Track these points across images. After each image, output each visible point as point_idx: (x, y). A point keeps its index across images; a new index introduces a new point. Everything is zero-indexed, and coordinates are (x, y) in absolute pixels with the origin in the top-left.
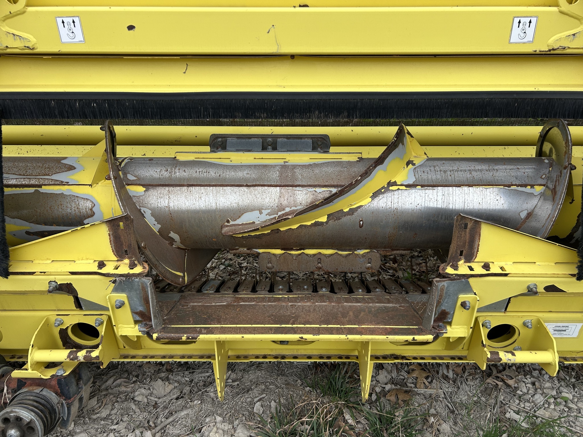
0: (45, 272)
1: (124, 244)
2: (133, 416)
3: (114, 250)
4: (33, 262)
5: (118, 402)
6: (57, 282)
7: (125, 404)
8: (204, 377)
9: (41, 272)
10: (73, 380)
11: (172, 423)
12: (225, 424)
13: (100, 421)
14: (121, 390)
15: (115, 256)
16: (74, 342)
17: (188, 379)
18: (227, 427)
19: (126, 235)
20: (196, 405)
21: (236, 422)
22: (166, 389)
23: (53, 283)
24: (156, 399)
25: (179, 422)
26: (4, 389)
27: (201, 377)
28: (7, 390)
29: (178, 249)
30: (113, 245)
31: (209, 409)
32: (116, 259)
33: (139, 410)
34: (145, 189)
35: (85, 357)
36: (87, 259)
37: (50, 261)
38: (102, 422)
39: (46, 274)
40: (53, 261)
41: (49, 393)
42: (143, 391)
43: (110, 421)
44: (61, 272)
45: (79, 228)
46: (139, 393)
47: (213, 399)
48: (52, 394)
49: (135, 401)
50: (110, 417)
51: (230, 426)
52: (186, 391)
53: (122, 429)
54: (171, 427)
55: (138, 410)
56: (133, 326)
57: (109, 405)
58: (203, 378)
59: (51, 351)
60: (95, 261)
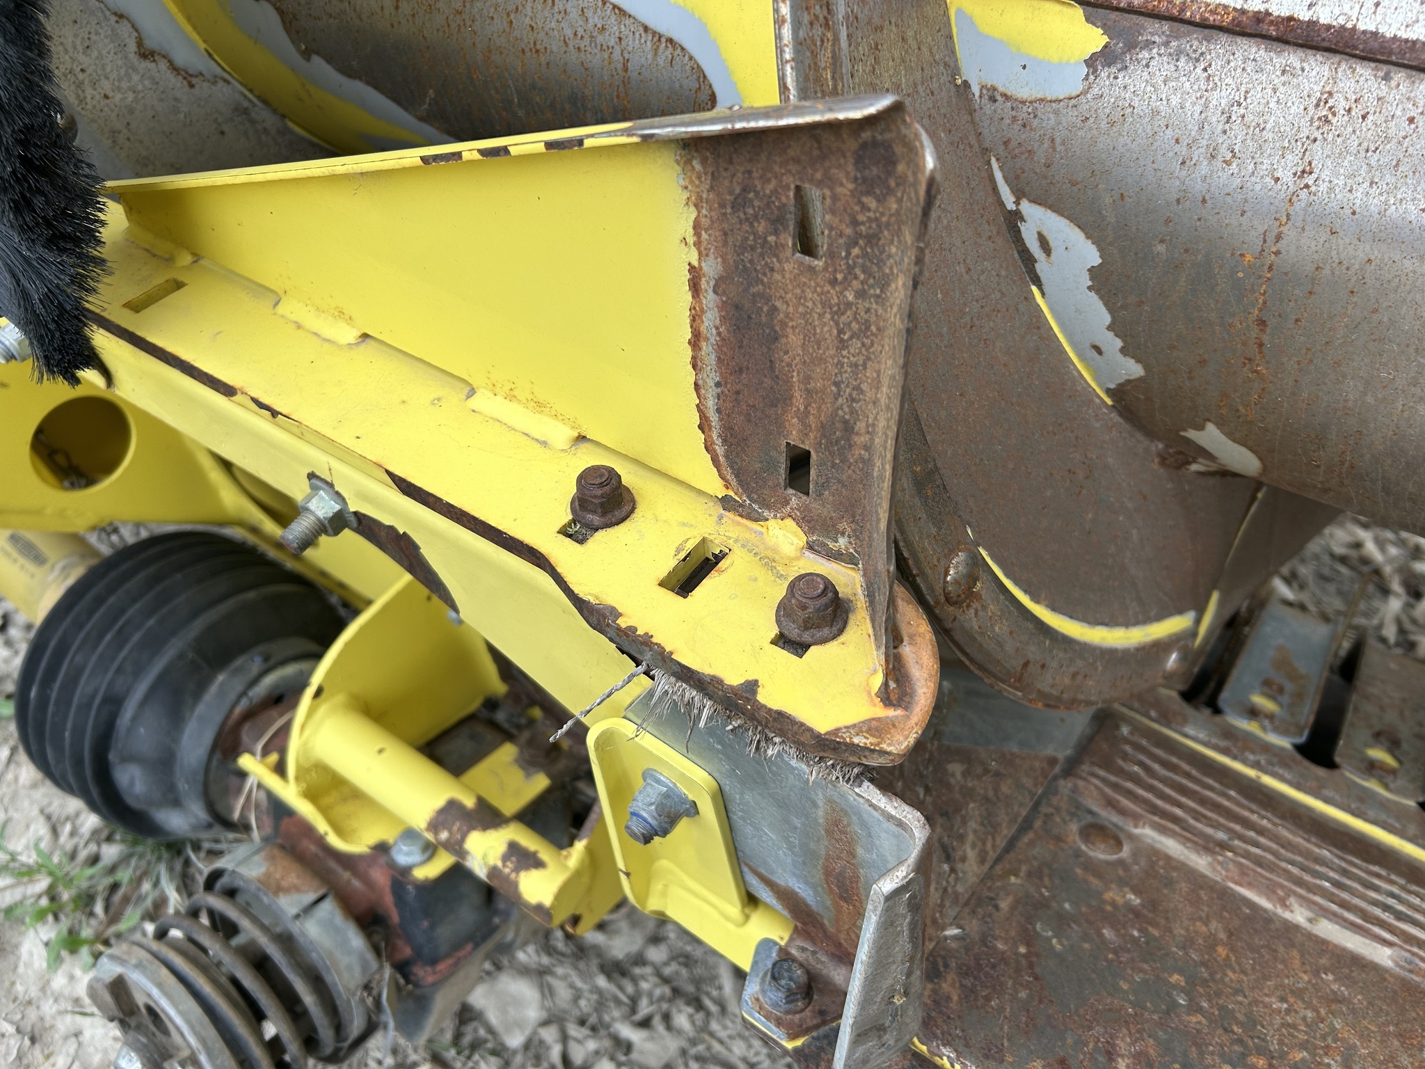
0: (274, 413)
1: (799, 401)
3: (714, 418)
6: (341, 497)
9: (261, 404)
13: (597, 970)
15: (715, 461)
19: (827, 330)
29: (1211, 481)
30: (711, 377)
32: (716, 486)
34: (1095, 39)
35: (493, 873)
36: (539, 406)
37: (348, 335)
39: (279, 422)
40: (364, 337)
43: (629, 989)
45: (469, 149)
50: (635, 971)
56: (733, 912)
59: (381, 751)
60: (581, 438)
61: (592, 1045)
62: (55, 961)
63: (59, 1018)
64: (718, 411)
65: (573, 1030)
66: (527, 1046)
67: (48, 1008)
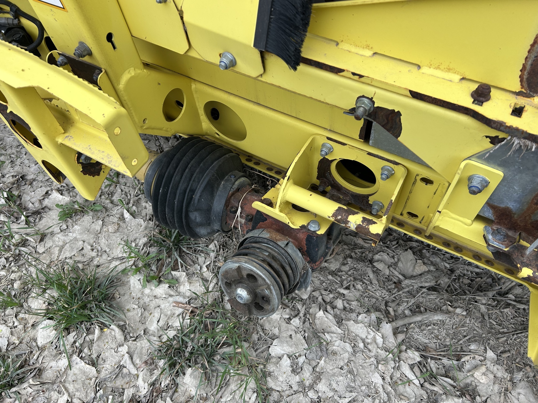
0: (361, 76)
2: (369, 287)
4: (337, 44)
5: (351, 257)
6: (374, 103)
7: (360, 266)
8: (472, 273)
9: (354, 74)
10: (325, 239)
11: (421, 325)
12: (500, 367)
13: (328, 274)
14: (357, 242)
15: (521, 81)
16: (334, 179)
17: (448, 266)
18: (501, 372)
20: (458, 315)
21: (519, 376)
22: (417, 268)
23: (366, 101)
24: (401, 277)
25: (430, 328)
26: (237, 210)
27: (467, 270)
28: (241, 213)
30: (534, 55)
31: (475, 330)
32: (518, 89)
33: (377, 282)
35: (359, 227)
36: (449, 70)
37: (370, 53)
38: (330, 277)
39: (362, 79)
40: (375, 53)
41: (295, 251)
42: (386, 257)
43: (339, 279)
44: (393, 86)
46: (380, 257)
47: (483, 316)
48: (298, 255)
49: (374, 267)
50: (339, 274)
51: (507, 376)
52: (442, 282)
53: (353, 299)
54: (417, 330)
55: (375, 282)
56: (469, 222)
57: (340, 257)
58: (469, 273)
59: (311, 195)
60: (463, 79)
61: (331, 296)
62: (144, 286)
63: (151, 302)
64: (532, 65)
65: (324, 292)
66: (309, 297)
67: (146, 300)
